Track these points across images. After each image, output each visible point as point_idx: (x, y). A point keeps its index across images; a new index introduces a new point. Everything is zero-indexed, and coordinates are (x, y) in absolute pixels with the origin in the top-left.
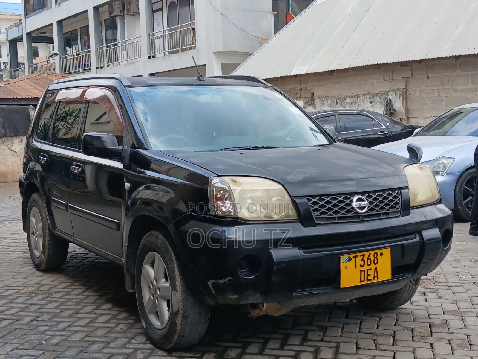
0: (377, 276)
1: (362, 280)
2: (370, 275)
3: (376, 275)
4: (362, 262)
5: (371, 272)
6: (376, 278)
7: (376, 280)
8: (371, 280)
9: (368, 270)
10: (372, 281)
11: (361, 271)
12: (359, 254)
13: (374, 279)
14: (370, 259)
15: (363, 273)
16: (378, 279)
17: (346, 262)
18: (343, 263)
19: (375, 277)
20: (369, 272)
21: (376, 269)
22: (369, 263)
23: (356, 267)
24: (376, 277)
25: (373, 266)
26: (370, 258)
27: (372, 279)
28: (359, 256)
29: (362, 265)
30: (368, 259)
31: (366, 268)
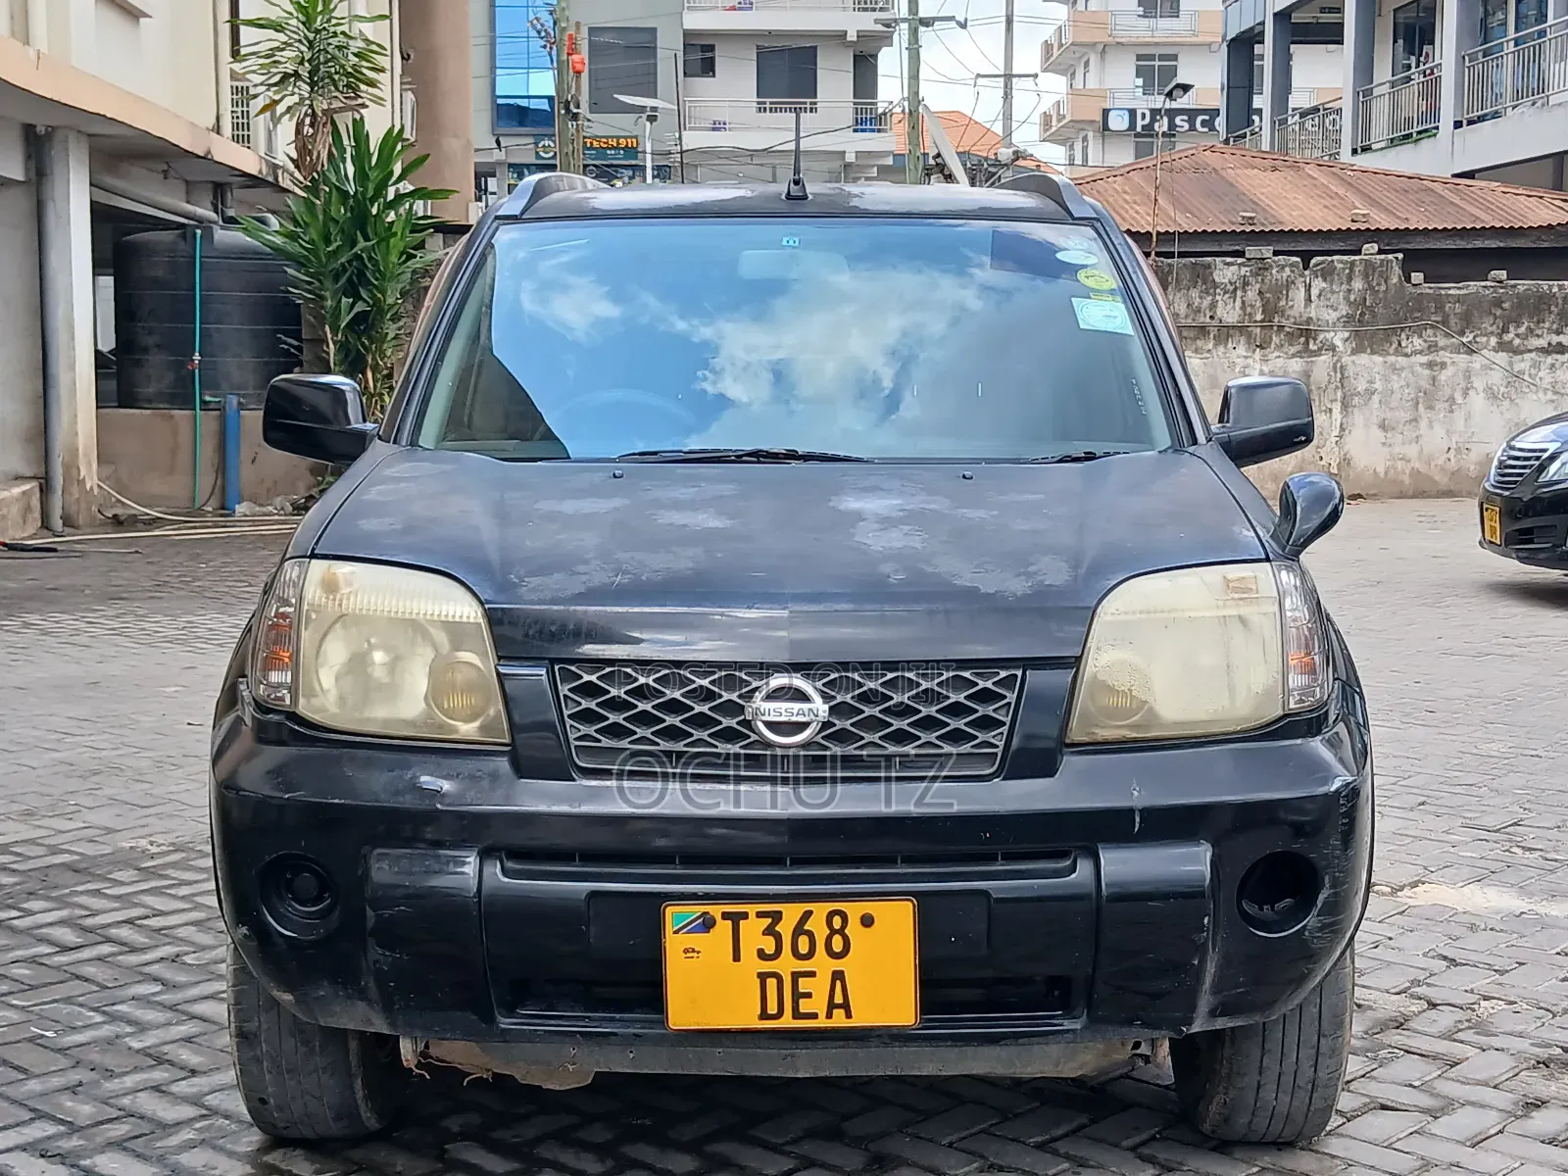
0: (846, 1006)
1: (772, 1009)
2: (809, 995)
3: (839, 999)
4: (771, 940)
5: (818, 989)
6: (839, 1013)
7: (839, 1020)
8: (814, 1016)
9: (796, 976)
10: (822, 1022)
11: (763, 977)
12: (752, 909)
13: (829, 1016)
14: (810, 935)
15: (772, 983)
16: (849, 1016)
17: (688, 932)
18: (676, 932)
19: (832, 1006)
20: (804, 985)
21: (838, 976)
22: (804, 948)
23: (737, 958)
24: (839, 1006)
25: (823, 965)
26: (806, 927)
27: (822, 1015)
28: (752, 915)
29: (770, 950)
30: (799, 930)
31: (786, 965)
